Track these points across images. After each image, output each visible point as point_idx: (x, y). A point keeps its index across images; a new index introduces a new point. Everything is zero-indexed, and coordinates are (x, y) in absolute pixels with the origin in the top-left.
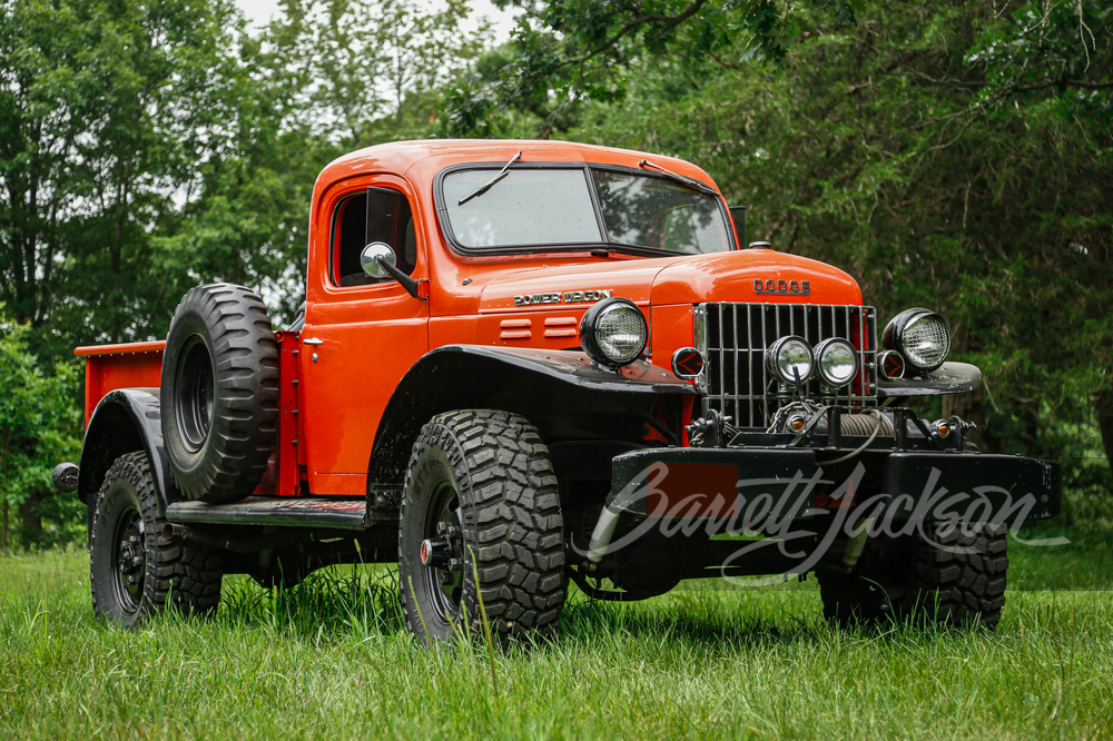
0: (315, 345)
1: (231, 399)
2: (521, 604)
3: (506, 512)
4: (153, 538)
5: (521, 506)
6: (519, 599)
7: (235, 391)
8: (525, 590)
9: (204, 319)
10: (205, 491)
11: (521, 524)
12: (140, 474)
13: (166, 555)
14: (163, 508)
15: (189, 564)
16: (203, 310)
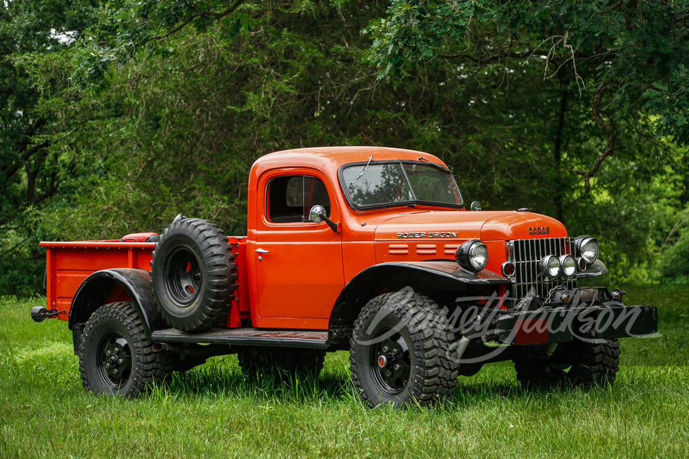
0: (260, 253)
1: (216, 281)
2: (443, 386)
3: (436, 343)
4: (140, 350)
5: (441, 340)
6: (443, 383)
7: (219, 276)
8: (445, 379)
9: (193, 238)
10: (195, 327)
11: (442, 348)
12: (126, 316)
13: (149, 358)
14: (149, 334)
15: (159, 363)
16: (191, 234)
